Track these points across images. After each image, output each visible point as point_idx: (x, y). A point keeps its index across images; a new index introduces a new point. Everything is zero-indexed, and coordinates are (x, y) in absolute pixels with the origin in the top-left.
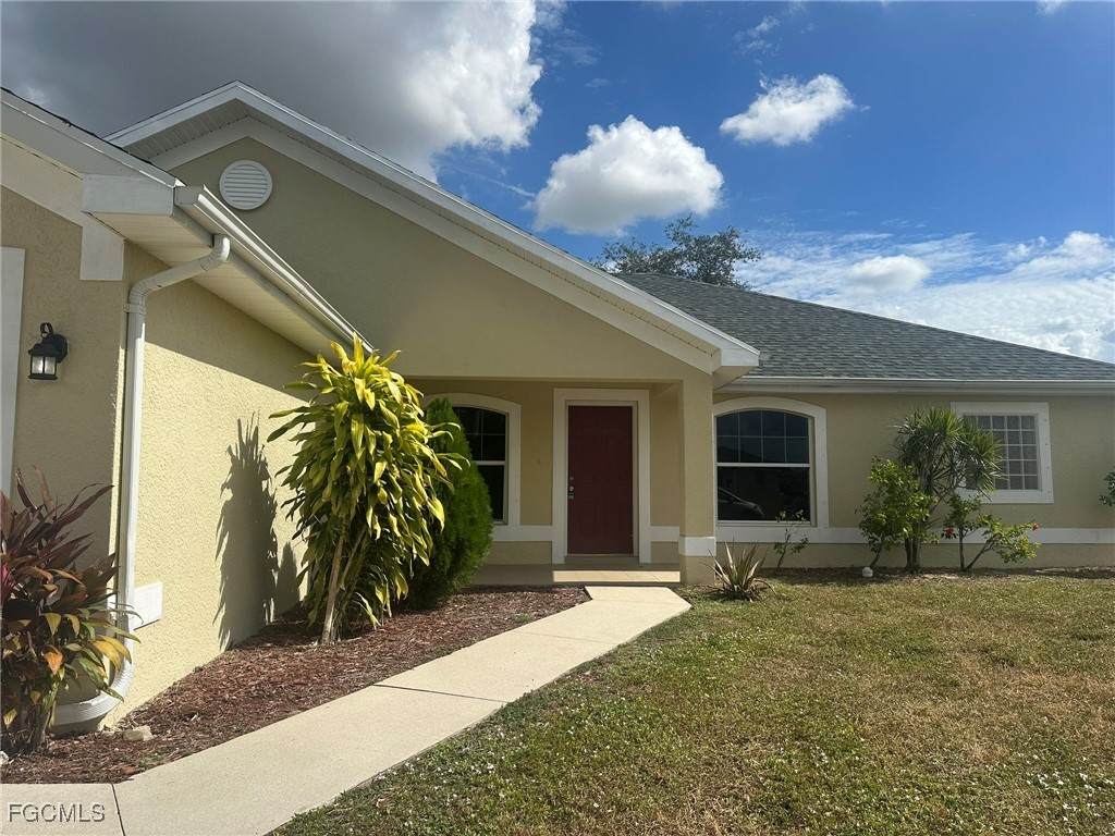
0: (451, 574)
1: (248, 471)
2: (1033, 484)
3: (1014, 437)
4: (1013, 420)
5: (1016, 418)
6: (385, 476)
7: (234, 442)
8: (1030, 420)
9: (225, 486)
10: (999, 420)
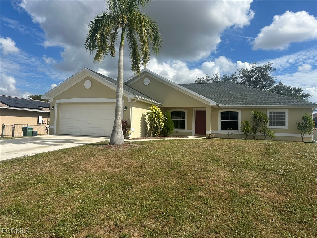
0: (167, 132)
1: (143, 119)
2: (284, 125)
3: (280, 116)
4: (280, 113)
5: (281, 112)
6: (156, 120)
7: (142, 116)
8: (284, 113)
9: (141, 120)
10: (277, 113)
